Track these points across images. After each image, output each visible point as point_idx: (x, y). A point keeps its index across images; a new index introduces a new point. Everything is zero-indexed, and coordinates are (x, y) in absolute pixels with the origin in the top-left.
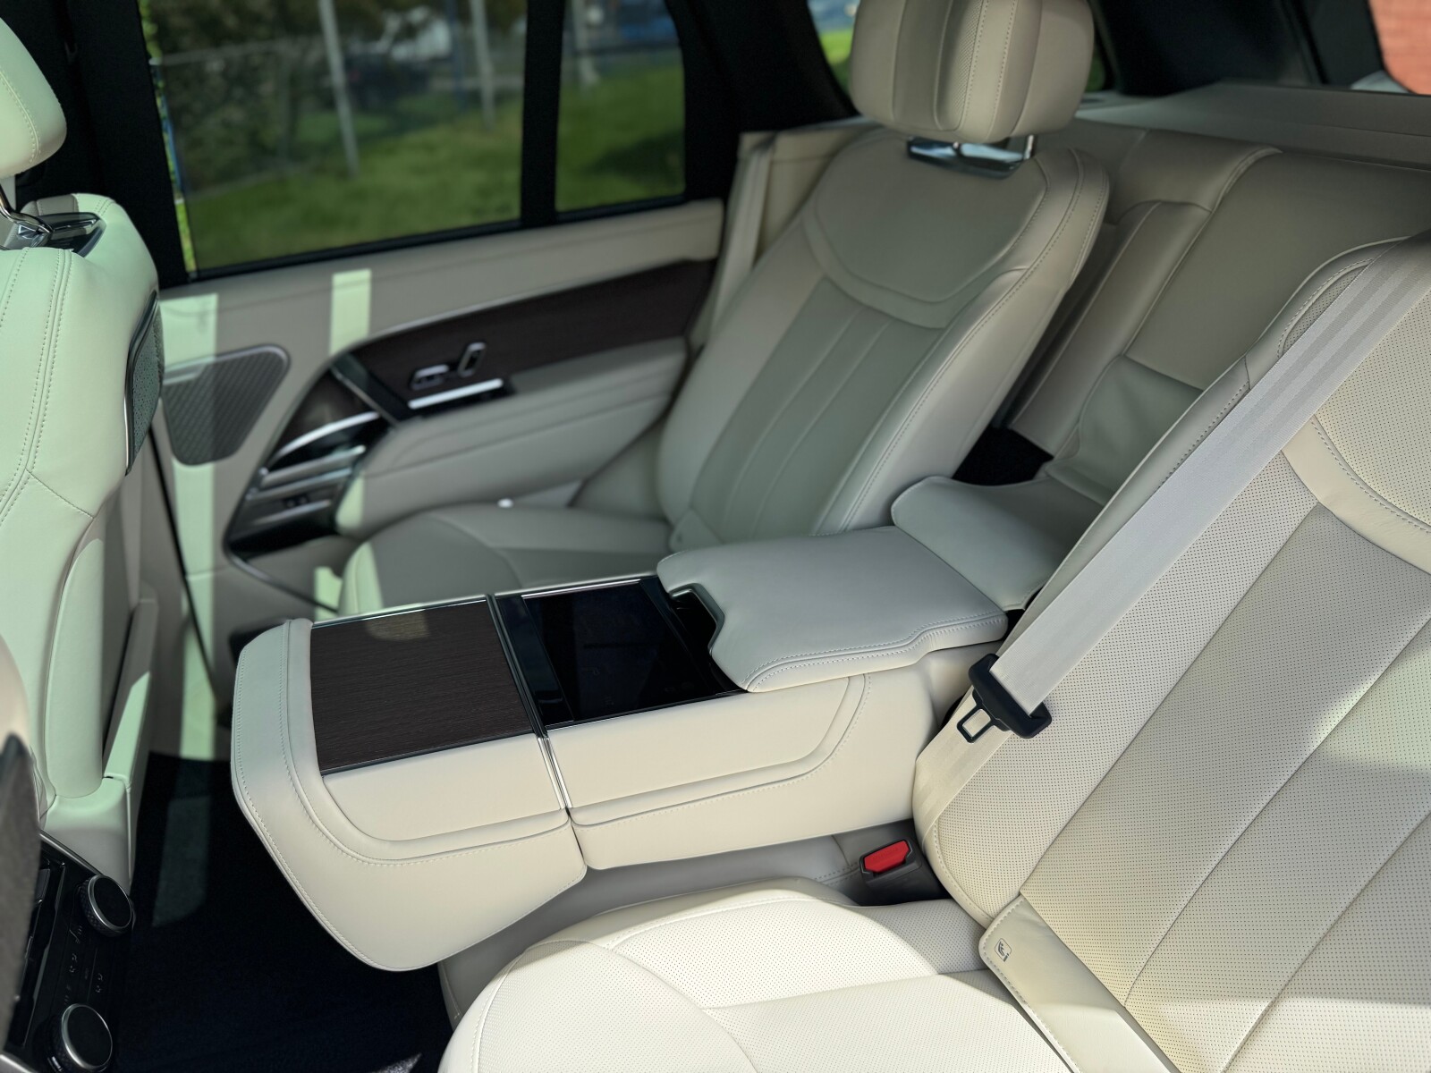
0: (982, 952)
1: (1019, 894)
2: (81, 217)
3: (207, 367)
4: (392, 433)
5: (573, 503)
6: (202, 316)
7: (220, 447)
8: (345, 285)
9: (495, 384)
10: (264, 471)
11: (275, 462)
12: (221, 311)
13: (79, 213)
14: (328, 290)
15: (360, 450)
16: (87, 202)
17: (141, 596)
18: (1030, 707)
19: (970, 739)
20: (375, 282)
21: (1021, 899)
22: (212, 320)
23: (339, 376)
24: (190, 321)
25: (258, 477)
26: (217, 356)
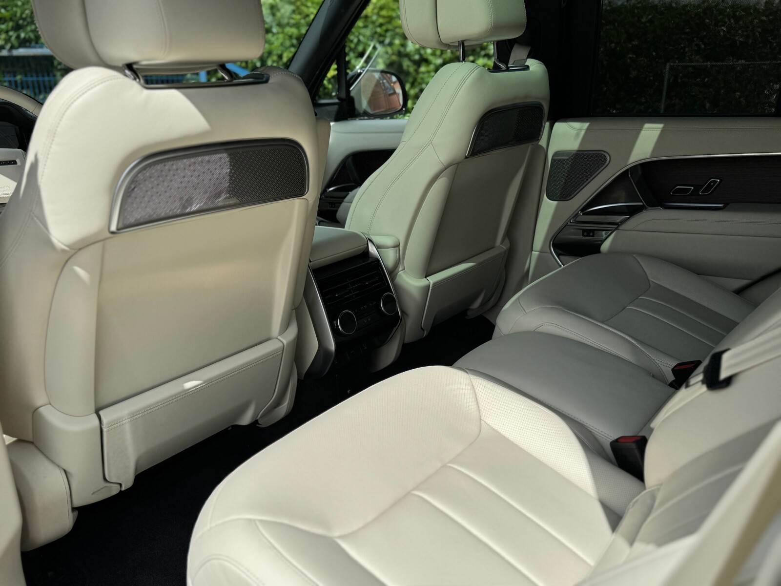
3: (574, 154)
4: (645, 211)
6: (579, 131)
7: (562, 194)
8: (648, 129)
9: (719, 205)
10: (581, 214)
11: (586, 211)
12: (588, 129)
14: (639, 130)
15: (625, 217)
20: (663, 131)
22: (583, 133)
23: (629, 175)
24: (574, 132)
25: (577, 215)
26: (578, 151)
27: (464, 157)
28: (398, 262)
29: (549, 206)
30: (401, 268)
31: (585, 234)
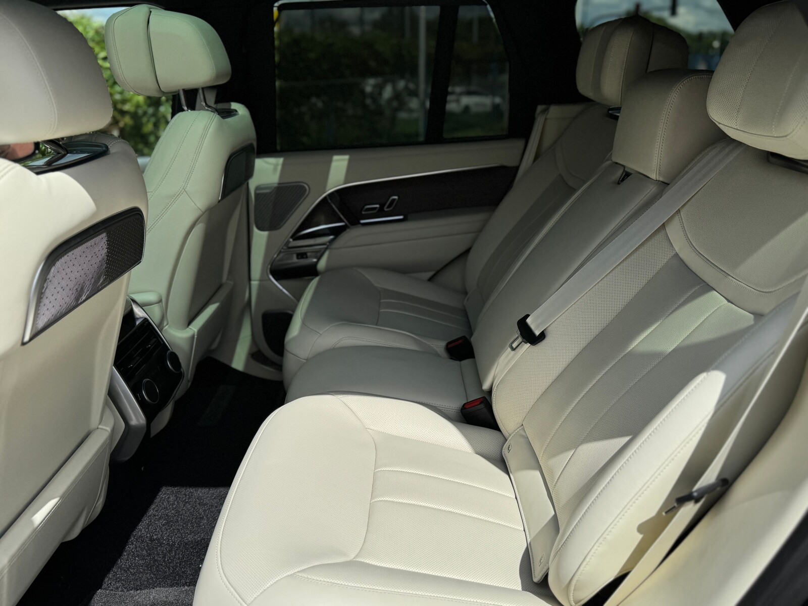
0: (503, 451)
1: (523, 425)
2: (231, 110)
3: (276, 188)
4: (348, 230)
5: (431, 279)
6: (276, 165)
7: (271, 224)
8: (338, 160)
9: (401, 217)
10: (291, 240)
11: (296, 236)
12: (284, 165)
13: (231, 109)
14: (330, 162)
15: (332, 237)
16: (235, 106)
17: (227, 279)
18: (537, 333)
19: (513, 349)
20: (350, 161)
21: (522, 427)
22: (279, 168)
23: (329, 201)
24: (271, 167)
25: (288, 242)
26: (279, 184)
27: (218, 201)
28: (163, 317)
29: (260, 238)
30: (165, 324)
31: (299, 257)
